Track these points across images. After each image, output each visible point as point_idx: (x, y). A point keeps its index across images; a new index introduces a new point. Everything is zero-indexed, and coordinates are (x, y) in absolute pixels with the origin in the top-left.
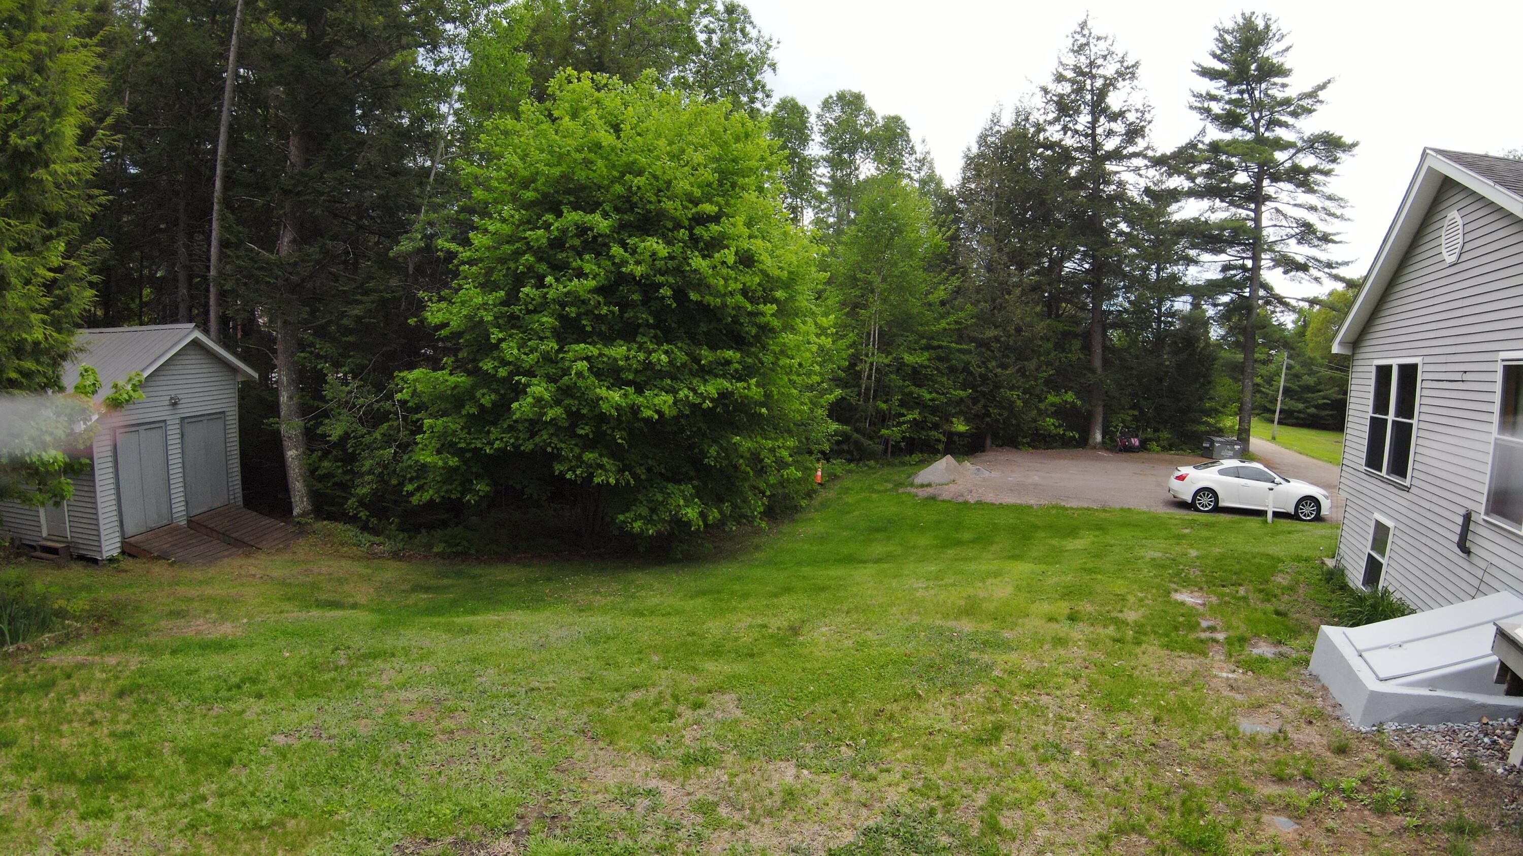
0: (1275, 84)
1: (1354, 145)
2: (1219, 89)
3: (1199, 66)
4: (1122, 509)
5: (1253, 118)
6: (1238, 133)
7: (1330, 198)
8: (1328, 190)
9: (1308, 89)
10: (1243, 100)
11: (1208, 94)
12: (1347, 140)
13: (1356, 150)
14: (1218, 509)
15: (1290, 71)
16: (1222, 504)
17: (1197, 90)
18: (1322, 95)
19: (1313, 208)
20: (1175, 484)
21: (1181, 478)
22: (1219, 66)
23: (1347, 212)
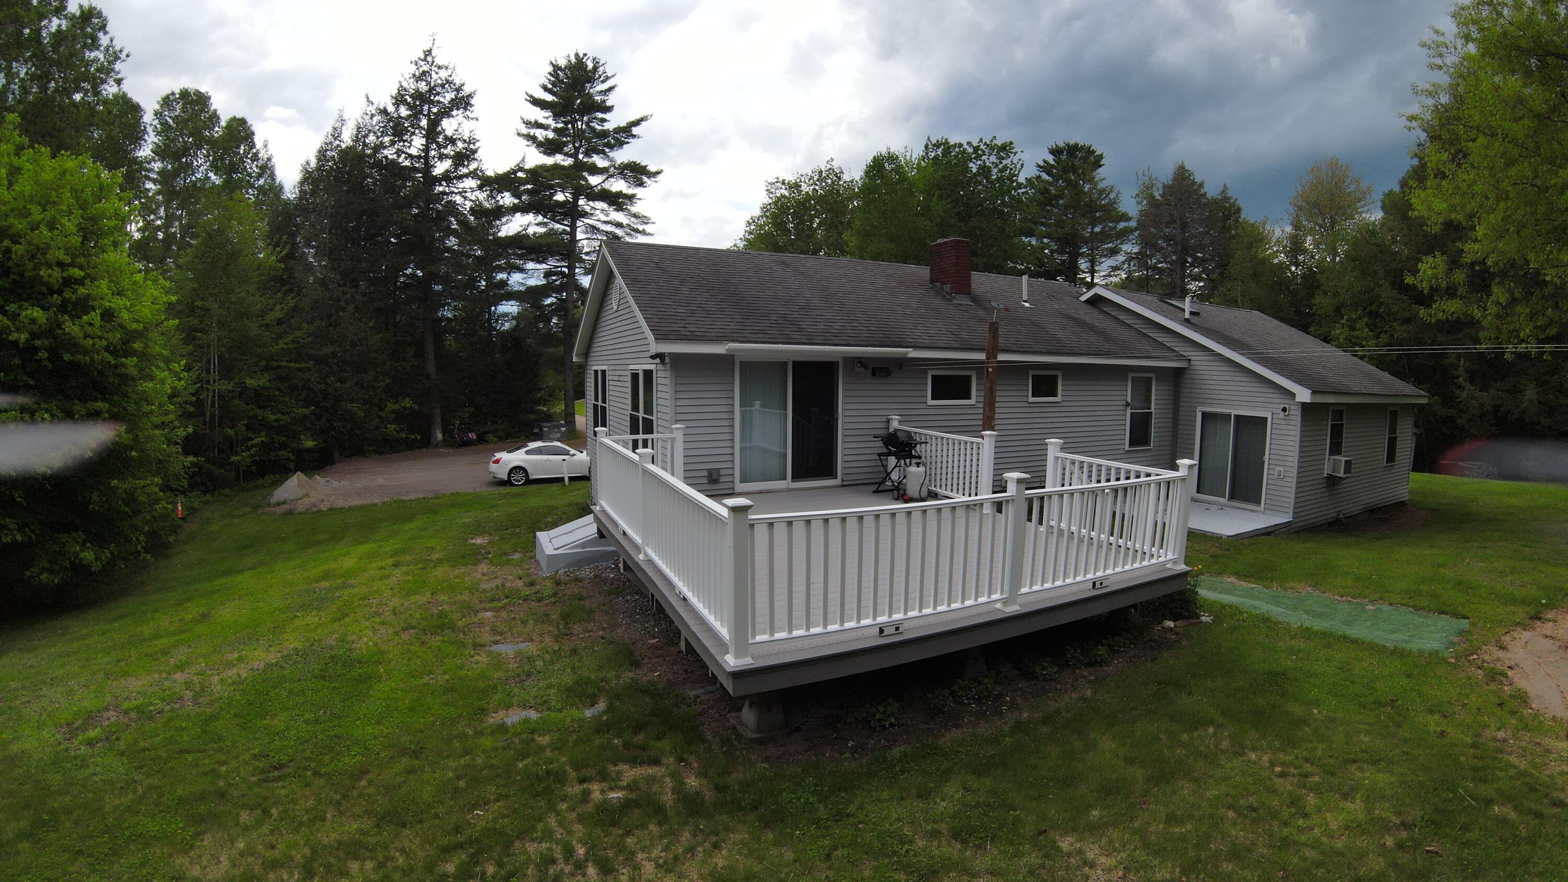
0: (595, 118)
1: (658, 173)
2: (547, 118)
3: (531, 96)
4: (452, 494)
5: (574, 146)
6: (559, 159)
7: (635, 216)
8: (634, 209)
9: (623, 124)
10: (568, 129)
11: (536, 122)
12: (652, 168)
13: (660, 177)
14: (529, 482)
15: (613, 107)
16: (531, 477)
17: (526, 117)
18: (635, 130)
19: (619, 225)
20: (493, 467)
21: (497, 462)
22: (549, 98)
23: (648, 228)
